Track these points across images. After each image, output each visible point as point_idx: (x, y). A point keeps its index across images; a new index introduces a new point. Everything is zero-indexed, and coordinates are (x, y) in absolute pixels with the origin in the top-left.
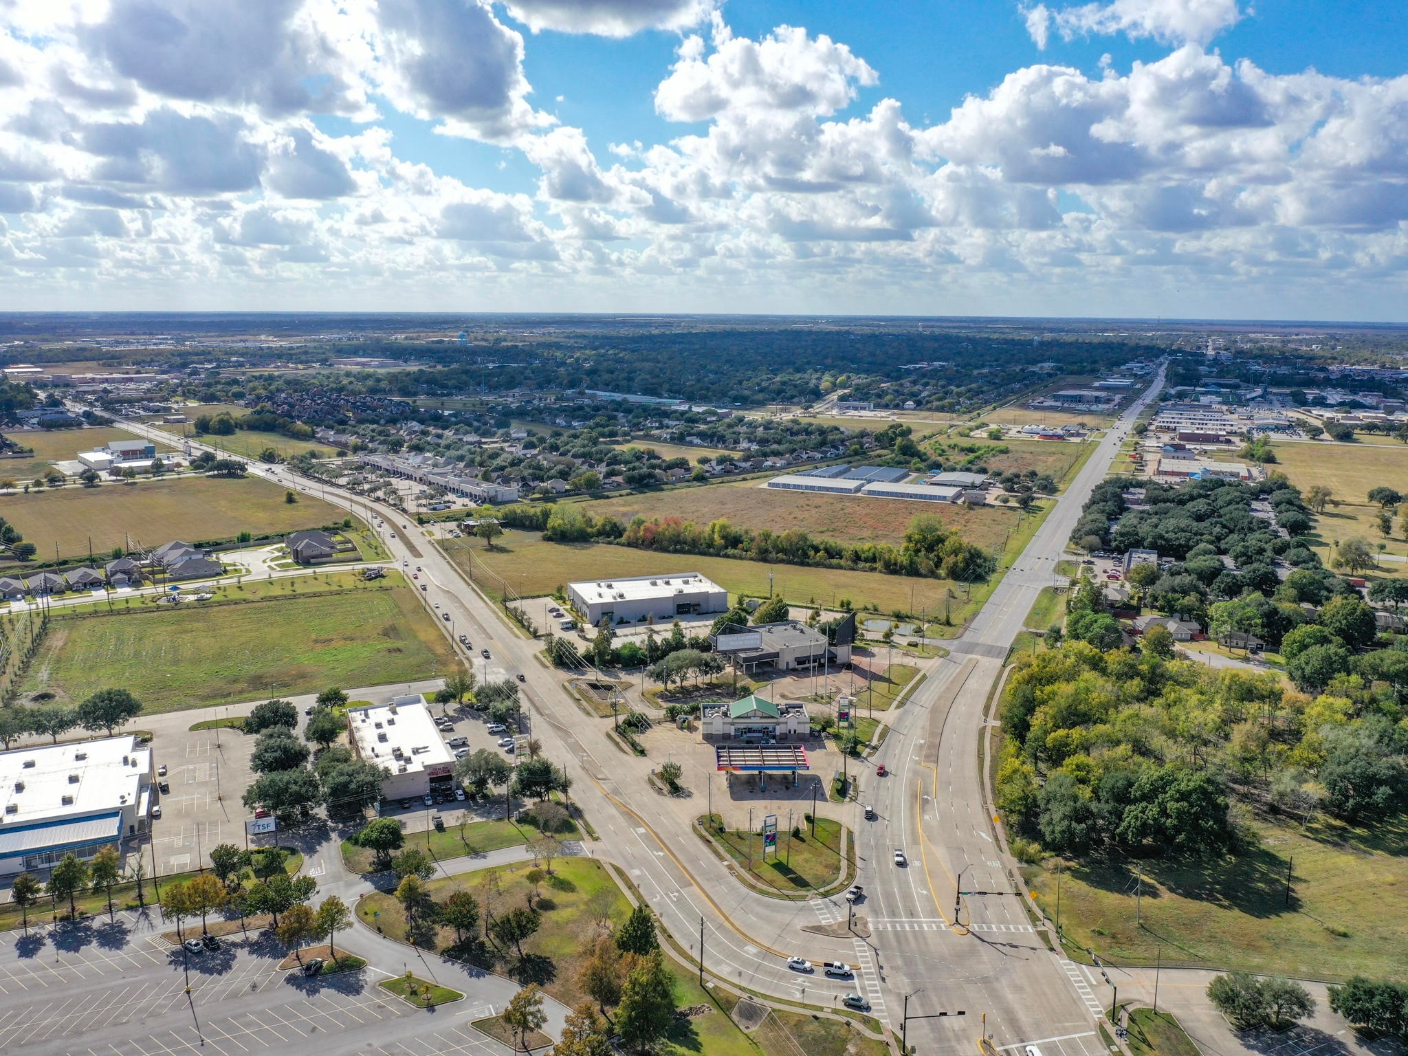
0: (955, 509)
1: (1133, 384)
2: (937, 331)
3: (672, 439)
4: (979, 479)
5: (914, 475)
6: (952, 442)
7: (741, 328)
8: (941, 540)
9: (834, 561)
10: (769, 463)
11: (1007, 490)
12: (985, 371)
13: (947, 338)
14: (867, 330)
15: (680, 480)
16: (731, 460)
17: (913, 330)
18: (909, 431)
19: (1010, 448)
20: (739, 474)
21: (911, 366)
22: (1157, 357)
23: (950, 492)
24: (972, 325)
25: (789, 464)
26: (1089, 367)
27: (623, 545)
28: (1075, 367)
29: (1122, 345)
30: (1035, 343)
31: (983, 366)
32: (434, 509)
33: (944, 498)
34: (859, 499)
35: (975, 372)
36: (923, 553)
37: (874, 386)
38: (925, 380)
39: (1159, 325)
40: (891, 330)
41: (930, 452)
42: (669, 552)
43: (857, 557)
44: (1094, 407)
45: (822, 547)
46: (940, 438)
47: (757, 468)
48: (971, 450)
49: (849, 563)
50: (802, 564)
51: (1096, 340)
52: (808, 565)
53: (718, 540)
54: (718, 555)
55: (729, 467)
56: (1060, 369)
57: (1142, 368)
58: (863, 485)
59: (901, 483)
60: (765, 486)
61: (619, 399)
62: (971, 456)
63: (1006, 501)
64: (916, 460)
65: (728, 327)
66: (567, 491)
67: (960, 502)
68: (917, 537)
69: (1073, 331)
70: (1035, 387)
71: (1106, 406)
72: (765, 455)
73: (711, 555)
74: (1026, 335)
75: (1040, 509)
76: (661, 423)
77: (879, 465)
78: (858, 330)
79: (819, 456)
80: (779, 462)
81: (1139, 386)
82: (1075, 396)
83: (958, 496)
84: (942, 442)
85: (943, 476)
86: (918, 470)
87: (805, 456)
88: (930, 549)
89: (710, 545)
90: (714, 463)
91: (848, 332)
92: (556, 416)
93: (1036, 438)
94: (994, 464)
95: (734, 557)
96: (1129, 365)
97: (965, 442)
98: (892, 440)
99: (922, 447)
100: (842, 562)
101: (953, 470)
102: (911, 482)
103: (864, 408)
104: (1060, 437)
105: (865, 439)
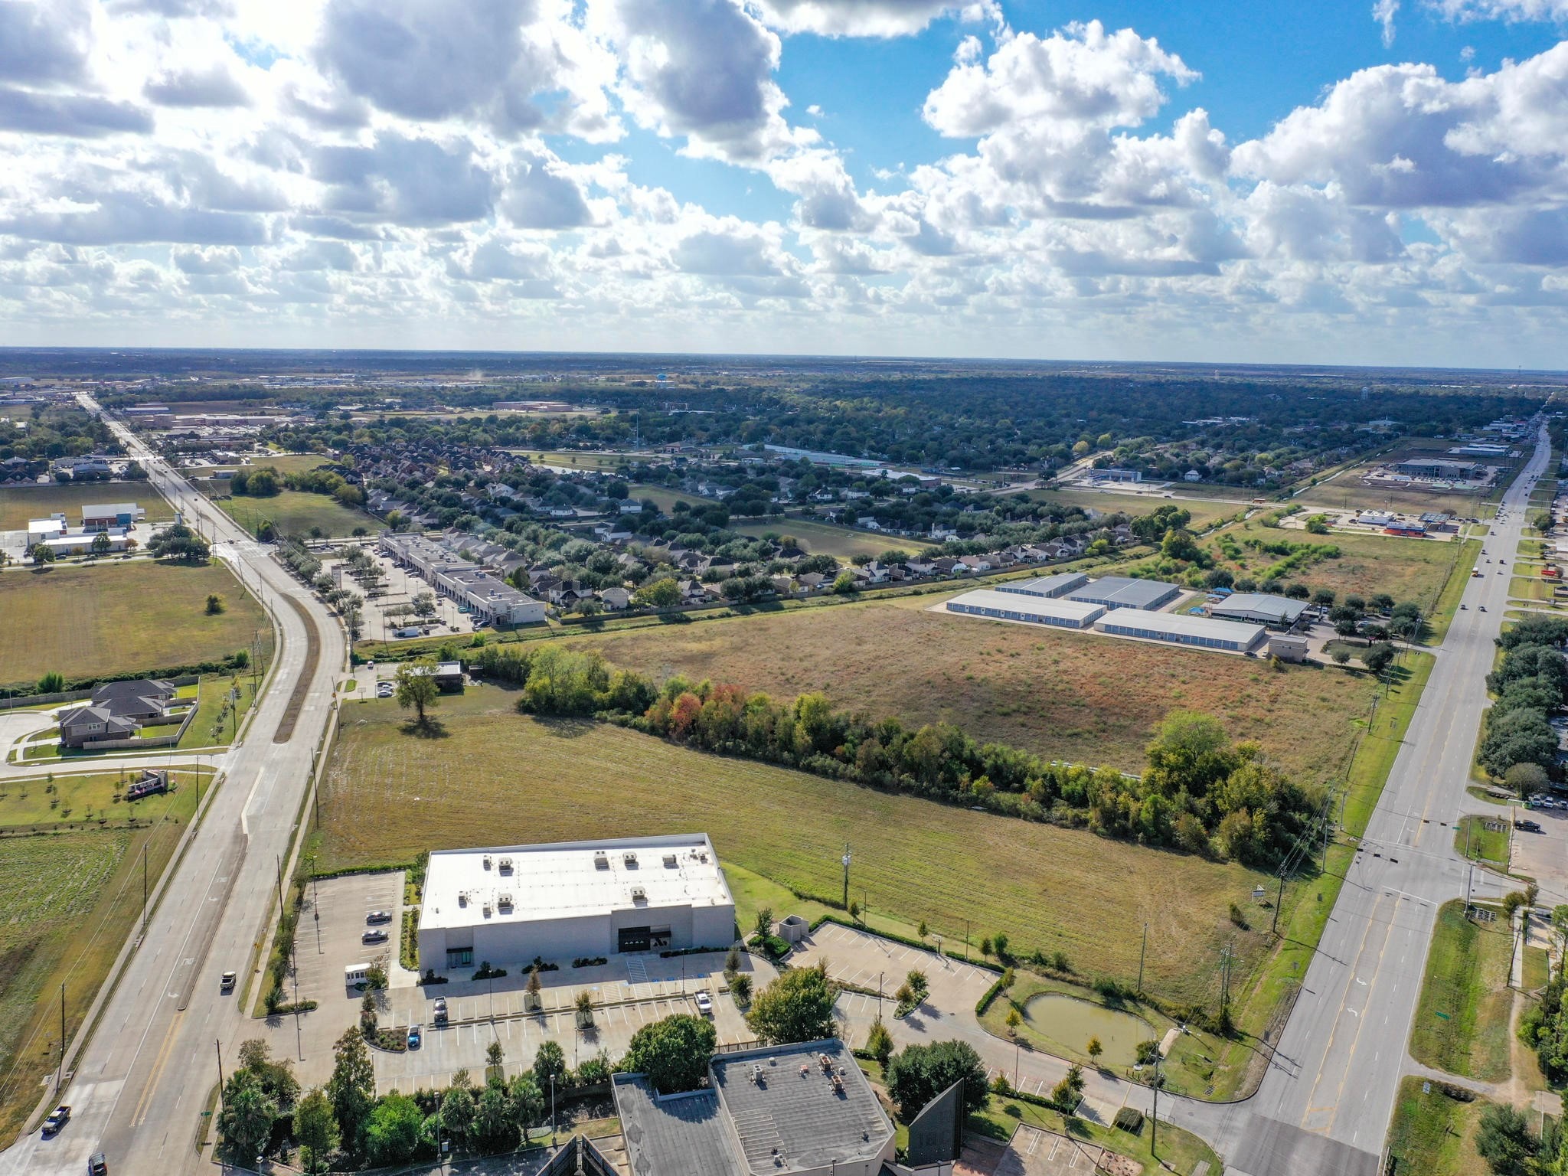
0: (1251, 668)
1: (1509, 451)
2: (1237, 380)
3: (839, 520)
4: (1294, 608)
5: (1188, 594)
6: (1250, 536)
7: (998, 374)
8: (1221, 771)
9: (1006, 798)
10: (963, 566)
11: (1343, 632)
12: (1299, 429)
13: (1250, 388)
14: (1151, 378)
15: (815, 592)
16: (901, 560)
17: (1207, 378)
18: (1187, 517)
19: (1342, 548)
20: (910, 583)
21: (1200, 422)
22: (1530, 414)
23: (1244, 633)
24: (1280, 373)
25: (994, 568)
26: (1442, 427)
27: (641, 729)
28: (1422, 427)
29: (1478, 400)
30: (1364, 397)
31: (1296, 424)
32: (402, 635)
33: (1234, 646)
34: (1088, 640)
35: (1286, 431)
36: (1182, 795)
37: (1147, 447)
38: (1218, 440)
39: (1519, 376)
40: (1180, 378)
41: (1216, 553)
42: (713, 751)
43: (1052, 791)
44: (1459, 485)
45: (988, 763)
46: (1232, 529)
47: (942, 573)
48: (1281, 551)
49: (1034, 805)
50: (945, 799)
51: (1441, 393)
52: (956, 803)
53: (802, 737)
54: (795, 766)
55: (898, 572)
56: (1403, 429)
57: (1515, 429)
58: (1099, 614)
59: (1162, 613)
60: (941, 608)
61: (797, 459)
62: (1281, 562)
63: (1344, 658)
64: (1191, 566)
65: (984, 373)
66: (630, 607)
67: (1261, 653)
68: (1172, 757)
69: (1410, 380)
70: (1371, 453)
71: (1478, 483)
72: (959, 552)
73: (784, 764)
74: (1351, 385)
75: (1403, 673)
76: (836, 493)
77: (1134, 576)
78: (1138, 377)
79: (1041, 554)
80: (977, 564)
81: (1516, 454)
82: (1431, 468)
83: (1259, 640)
84: (1235, 535)
85: (1236, 602)
86: (1195, 585)
87: (1021, 555)
88: (1197, 789)
89: (787, 743)
90: (873, 565)
91: (1127, 380)
92: (701, 480)
93: (1381, 532)
94: (1318, 579)
95: (823, 773)
96: (1495, 425)
97: (1271, 537)
98: (1158, 534)
99: (1202, 545)
100: (1022, 801)
101: (1249, 588)
102: (1181, 610)
103: (1127, 479)
104: (1419, 532)
105: (1119, 529)
